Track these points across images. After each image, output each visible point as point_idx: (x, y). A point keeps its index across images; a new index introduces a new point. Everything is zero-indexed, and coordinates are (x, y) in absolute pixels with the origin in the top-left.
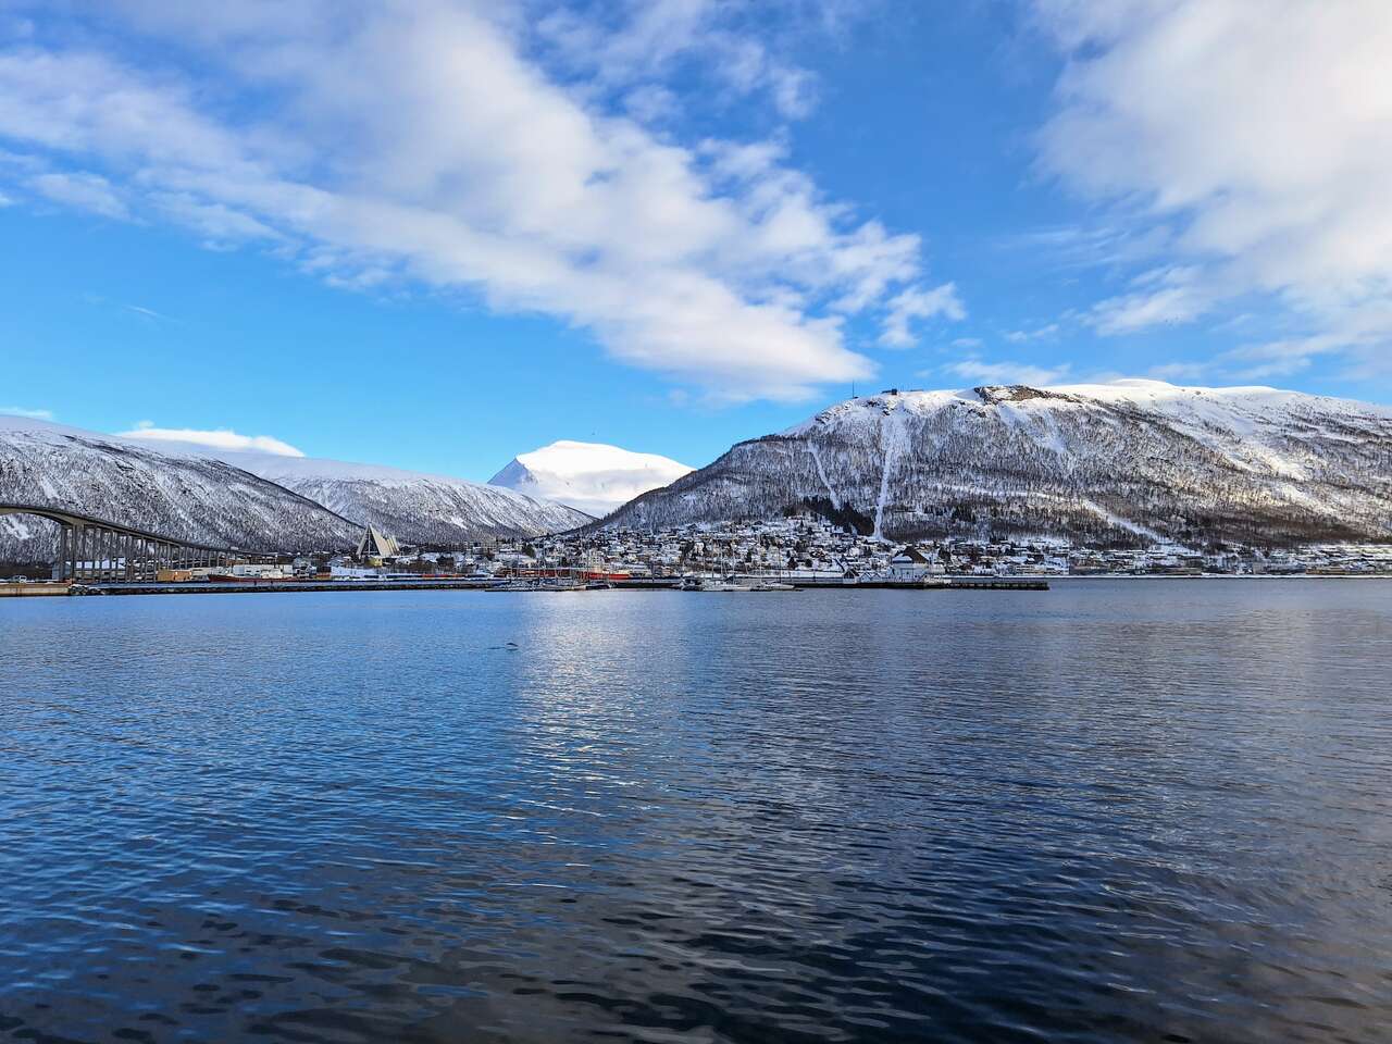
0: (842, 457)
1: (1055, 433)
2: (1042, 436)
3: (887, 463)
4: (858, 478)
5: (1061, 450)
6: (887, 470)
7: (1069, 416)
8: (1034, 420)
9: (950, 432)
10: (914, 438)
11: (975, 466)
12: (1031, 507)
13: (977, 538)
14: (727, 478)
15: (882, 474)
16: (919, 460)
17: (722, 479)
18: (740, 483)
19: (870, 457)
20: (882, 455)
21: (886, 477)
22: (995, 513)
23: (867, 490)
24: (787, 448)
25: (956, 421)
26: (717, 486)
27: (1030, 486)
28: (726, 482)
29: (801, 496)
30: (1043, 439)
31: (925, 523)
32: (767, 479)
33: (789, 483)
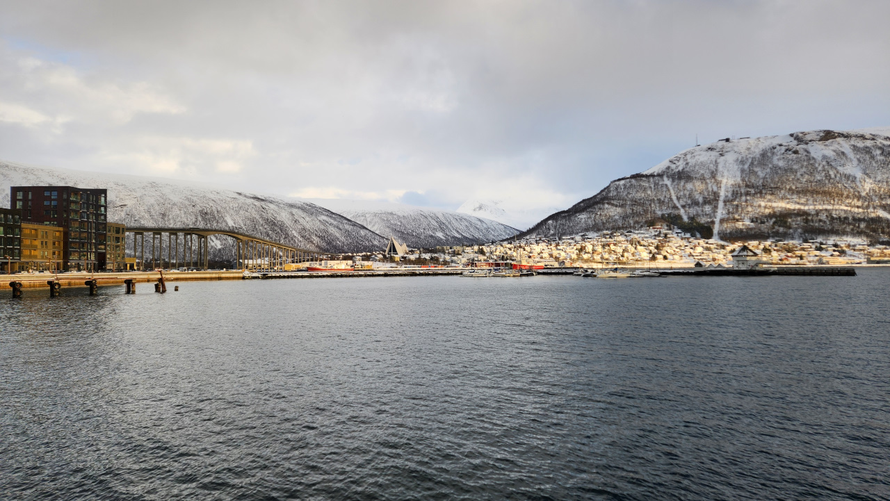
0: (689, 186)
1: (855, 162)
2: (843, 165)
3: (723, 189)
4: (701, 200)
5: (859, 175)
6: (722, 194)
7: (867, 150)
8: (838, 154)
9: (770, 166)
10: (743, 171)
11: (790, 189)
12: (835, 216)
13: (793, 238)
14: (608, 203)
15: (719, 197)
16: (747, 186)
17: (603, 204)
18: (616, 206)
19: (710, 185)
20: (718, 183)
21: (722, 198)
22: (807, 221)
23: (708, 208)
24: (649, 182)
25: (775, 158)
26: (600, 209)
27: (834, 200)
28: (606, 206)
29: (659, 213)
30: (845, 168)
31: (751, 229)
32: (635, 202)
33: (650, 205)
